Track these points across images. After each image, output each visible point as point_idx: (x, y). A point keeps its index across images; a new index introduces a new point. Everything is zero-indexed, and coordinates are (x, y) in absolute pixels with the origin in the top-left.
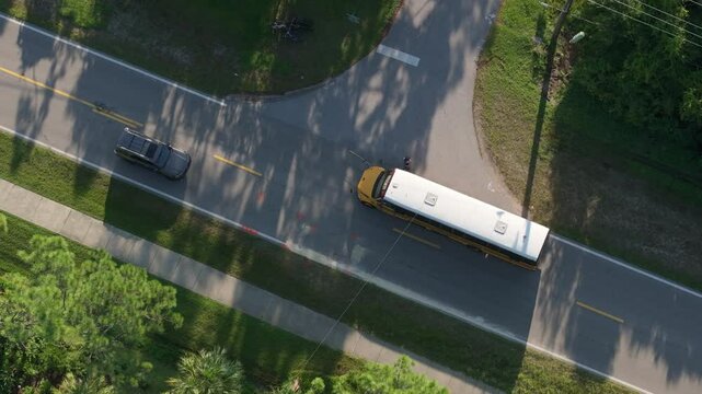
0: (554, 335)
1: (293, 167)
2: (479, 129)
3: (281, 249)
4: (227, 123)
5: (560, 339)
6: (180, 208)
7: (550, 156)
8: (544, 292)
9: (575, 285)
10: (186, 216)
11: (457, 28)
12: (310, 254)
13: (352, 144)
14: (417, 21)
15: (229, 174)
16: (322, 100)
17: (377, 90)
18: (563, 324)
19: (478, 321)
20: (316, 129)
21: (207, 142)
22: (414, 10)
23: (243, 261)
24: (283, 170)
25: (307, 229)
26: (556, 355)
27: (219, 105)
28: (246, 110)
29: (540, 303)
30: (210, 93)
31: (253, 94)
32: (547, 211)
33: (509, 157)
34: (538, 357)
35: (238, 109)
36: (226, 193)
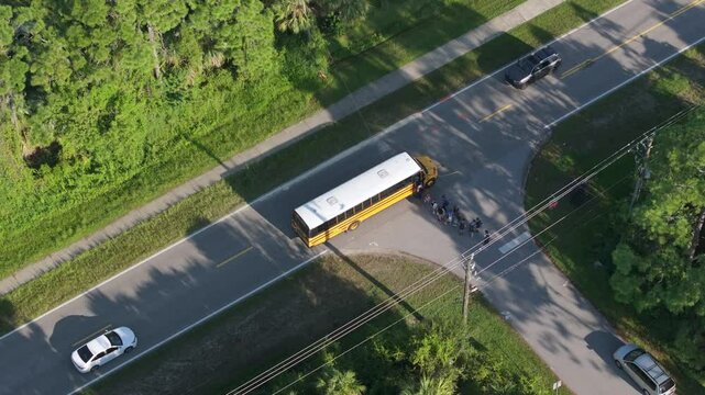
0: (241, 222)
1: (471, 141)
2: (423, 262)
3: (419, 109)
4: (529, 122)
5: (235, 224)
6: (488, 72)
7: (370, 293)
8: (275, 232)
9: (264, 252)
10: (478, 73)
11: (510, 288)
12: (403, 122)
13: (466, 181)
14: (534, 268)
15: (492, 107)
16: (510, 181)
17: (495, 215)
18: (243, 231)
19: (286, 186)
20: (489, 166)
21: (523, 105)
22: (544, 270)
23: (425, 87)
24: (474, 136)
25: (422, 128)
26: (228, 217)
27: (548, 124)
28: (533, 137)
29: (269, 226)
30: (559, 124)
31: (542, 146)
32: (331, 268)
33: (388, 269)
34: (234, 206)
35: (536, 132)
36: (479, 99)
